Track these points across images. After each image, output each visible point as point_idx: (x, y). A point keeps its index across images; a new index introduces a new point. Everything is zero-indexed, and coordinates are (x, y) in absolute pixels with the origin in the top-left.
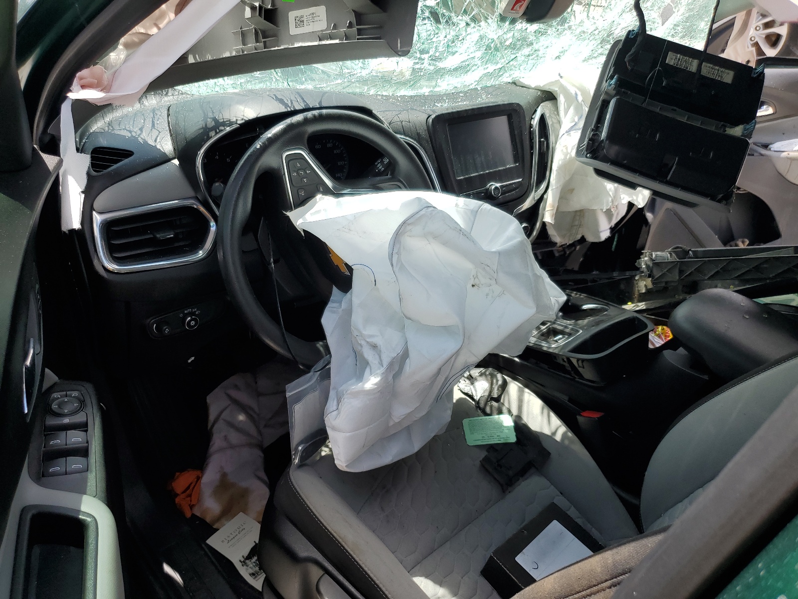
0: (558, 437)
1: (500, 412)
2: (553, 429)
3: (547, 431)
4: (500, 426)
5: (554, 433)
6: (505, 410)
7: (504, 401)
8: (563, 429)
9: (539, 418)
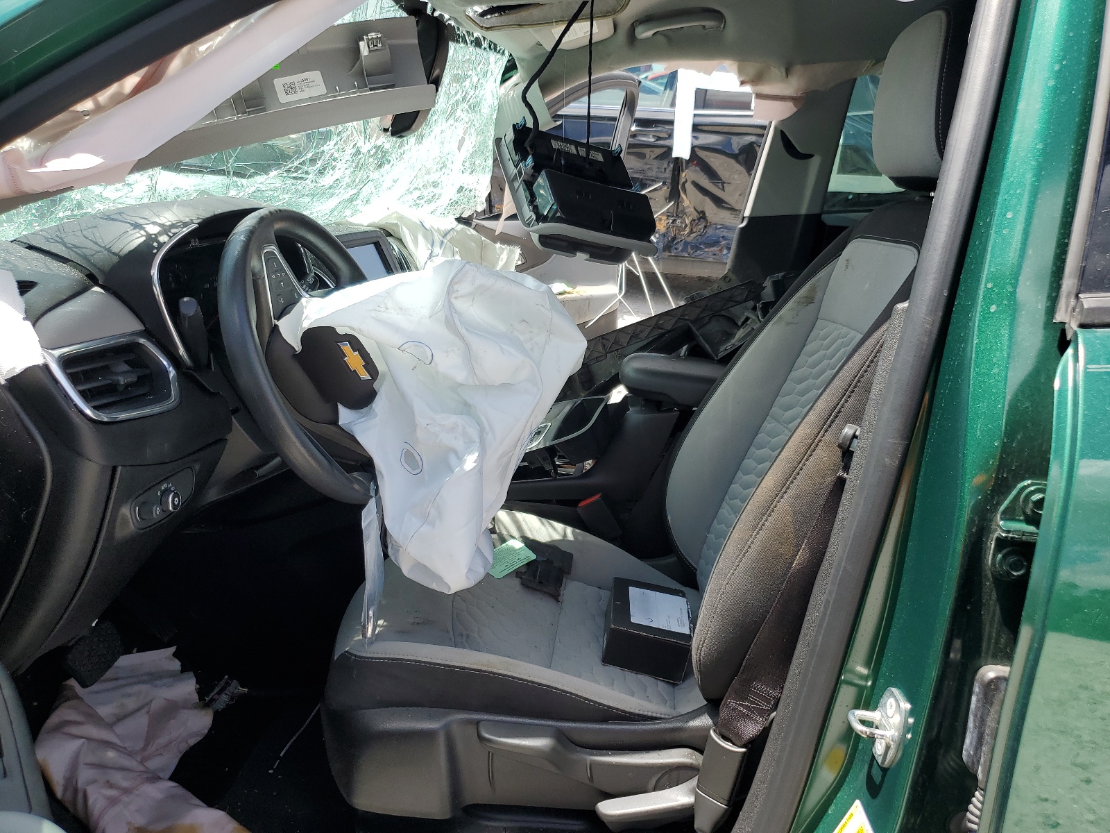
0: (570, 537)
1: (503, 540)
2: (562, 533)
3: (557, 537)
4: (513, 550)
5: (565, 535)
6: (507, 537)
7: (500, 530)
8: (569, 530)
9: (543, 528)
